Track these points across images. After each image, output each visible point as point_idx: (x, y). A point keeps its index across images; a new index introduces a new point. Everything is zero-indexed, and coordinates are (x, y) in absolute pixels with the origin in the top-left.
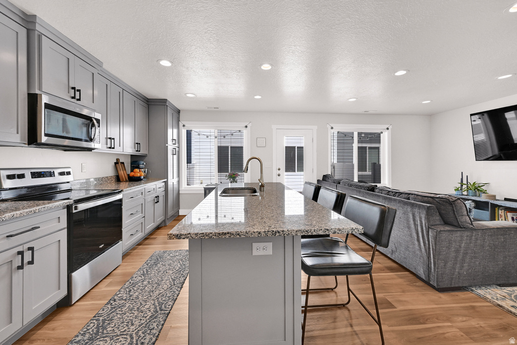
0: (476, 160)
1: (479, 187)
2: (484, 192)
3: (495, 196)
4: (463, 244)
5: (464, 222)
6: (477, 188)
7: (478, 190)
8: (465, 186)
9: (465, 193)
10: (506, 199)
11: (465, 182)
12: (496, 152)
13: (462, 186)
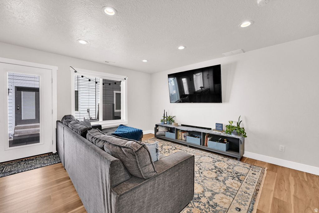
0: (171, 102)
1: (171, 118)
2: (173, 122)
3: (177, 124)
4: (146, 199)
5: (147, 173)
6: (170, 119)
7: (171, 120)
8: (165, 118)
9: (166, 122)
10: (182, 125)
11: (166, 116)
12: (179, 99)
13: (164, 118)
